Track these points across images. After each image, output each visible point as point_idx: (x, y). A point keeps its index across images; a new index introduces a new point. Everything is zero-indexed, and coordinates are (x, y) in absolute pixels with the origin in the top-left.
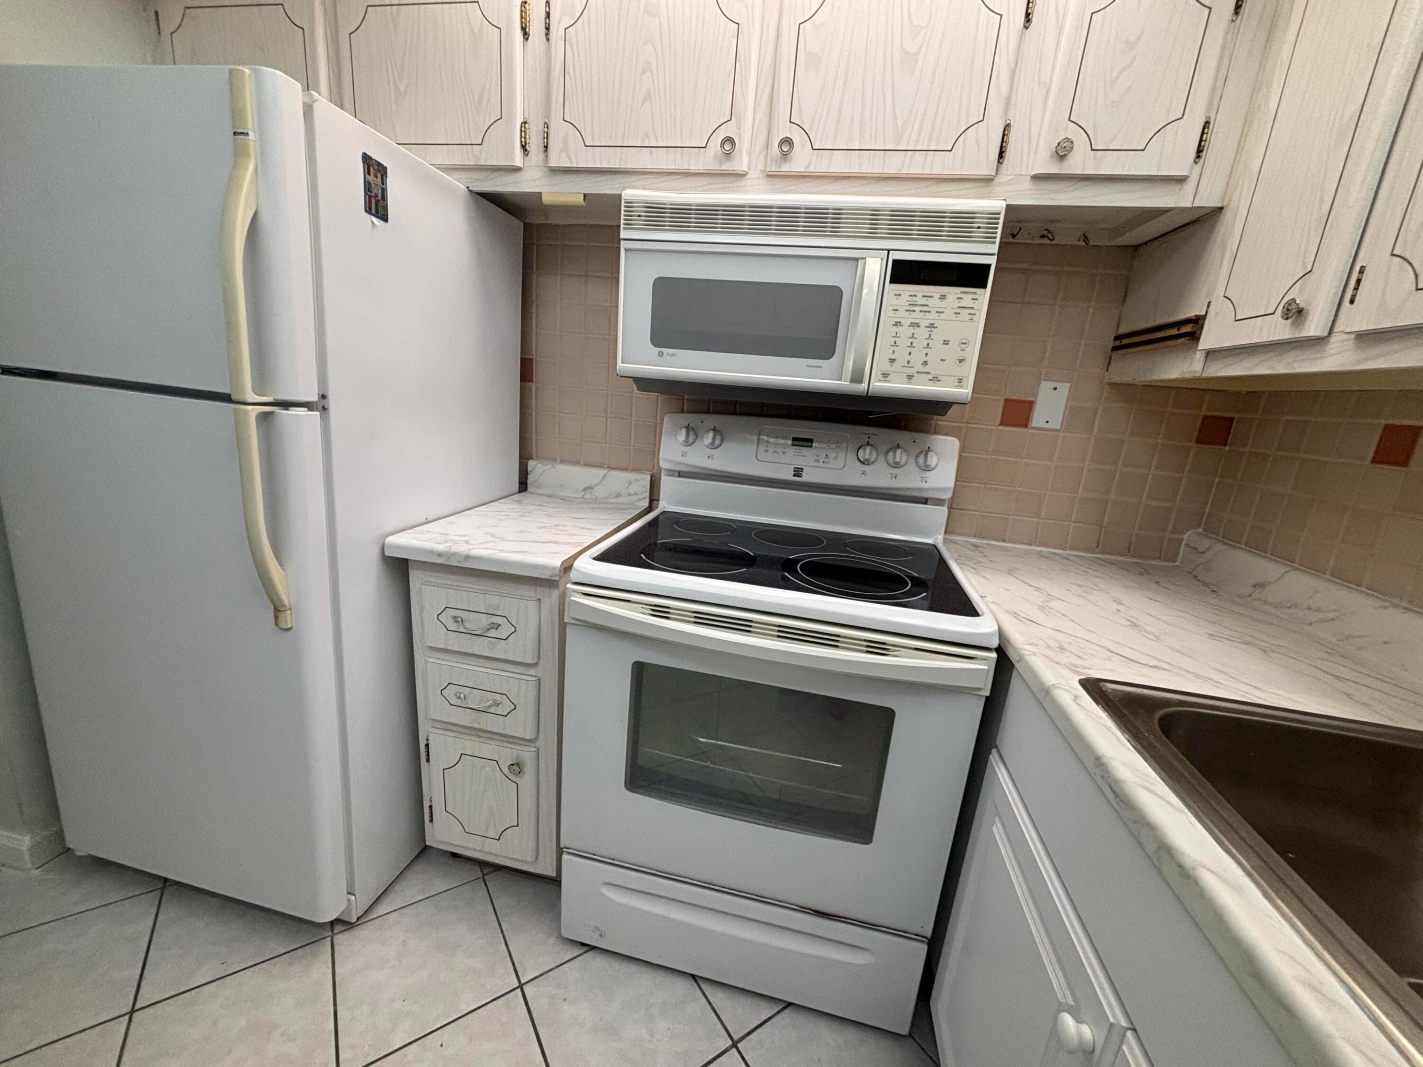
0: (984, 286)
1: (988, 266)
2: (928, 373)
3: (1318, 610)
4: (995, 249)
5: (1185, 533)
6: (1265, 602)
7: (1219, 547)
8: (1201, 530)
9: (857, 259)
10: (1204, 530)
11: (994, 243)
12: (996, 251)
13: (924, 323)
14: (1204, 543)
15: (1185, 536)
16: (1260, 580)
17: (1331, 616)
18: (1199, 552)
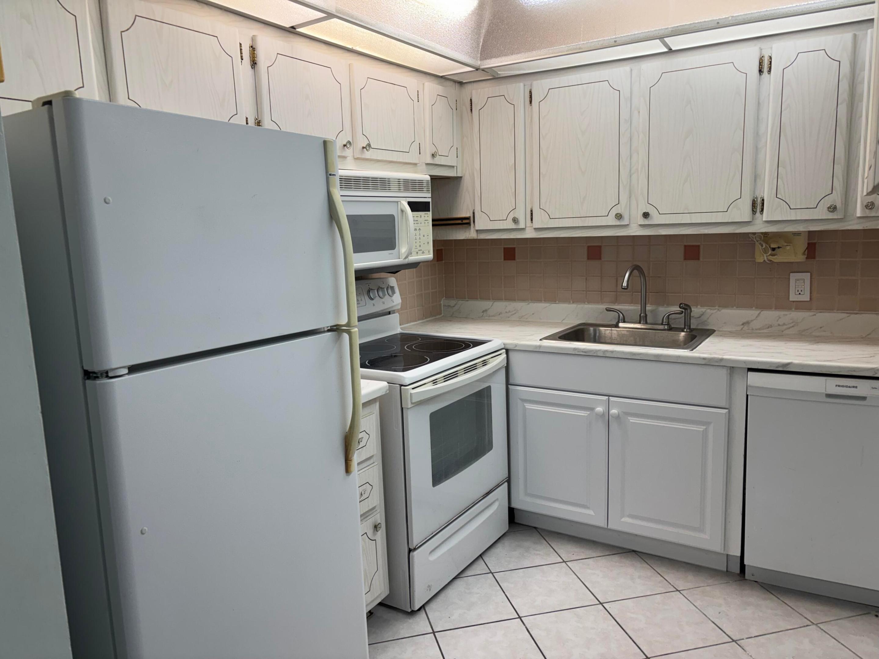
0: (429, 211)
1: (429, 202)
2: (421, 250)
3: (509, 312)
4: (430, 195)
5: (441, 301)
6: (489, 316)
7: (460, 302)
8: (444, 298)
9: (397, 202)
10: (446, 297)
11: (430, 193)
12: (430, 196)
13: (418, 229)
14: (452, 302)
15: (442, 302)
16: (484, 309)
17: (514, 312)
18: (451, 307)
